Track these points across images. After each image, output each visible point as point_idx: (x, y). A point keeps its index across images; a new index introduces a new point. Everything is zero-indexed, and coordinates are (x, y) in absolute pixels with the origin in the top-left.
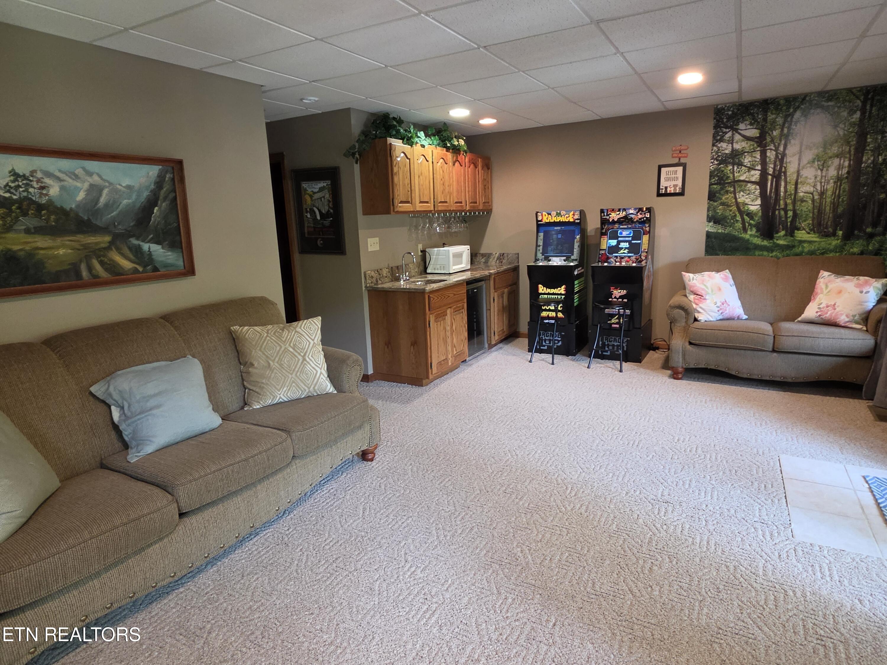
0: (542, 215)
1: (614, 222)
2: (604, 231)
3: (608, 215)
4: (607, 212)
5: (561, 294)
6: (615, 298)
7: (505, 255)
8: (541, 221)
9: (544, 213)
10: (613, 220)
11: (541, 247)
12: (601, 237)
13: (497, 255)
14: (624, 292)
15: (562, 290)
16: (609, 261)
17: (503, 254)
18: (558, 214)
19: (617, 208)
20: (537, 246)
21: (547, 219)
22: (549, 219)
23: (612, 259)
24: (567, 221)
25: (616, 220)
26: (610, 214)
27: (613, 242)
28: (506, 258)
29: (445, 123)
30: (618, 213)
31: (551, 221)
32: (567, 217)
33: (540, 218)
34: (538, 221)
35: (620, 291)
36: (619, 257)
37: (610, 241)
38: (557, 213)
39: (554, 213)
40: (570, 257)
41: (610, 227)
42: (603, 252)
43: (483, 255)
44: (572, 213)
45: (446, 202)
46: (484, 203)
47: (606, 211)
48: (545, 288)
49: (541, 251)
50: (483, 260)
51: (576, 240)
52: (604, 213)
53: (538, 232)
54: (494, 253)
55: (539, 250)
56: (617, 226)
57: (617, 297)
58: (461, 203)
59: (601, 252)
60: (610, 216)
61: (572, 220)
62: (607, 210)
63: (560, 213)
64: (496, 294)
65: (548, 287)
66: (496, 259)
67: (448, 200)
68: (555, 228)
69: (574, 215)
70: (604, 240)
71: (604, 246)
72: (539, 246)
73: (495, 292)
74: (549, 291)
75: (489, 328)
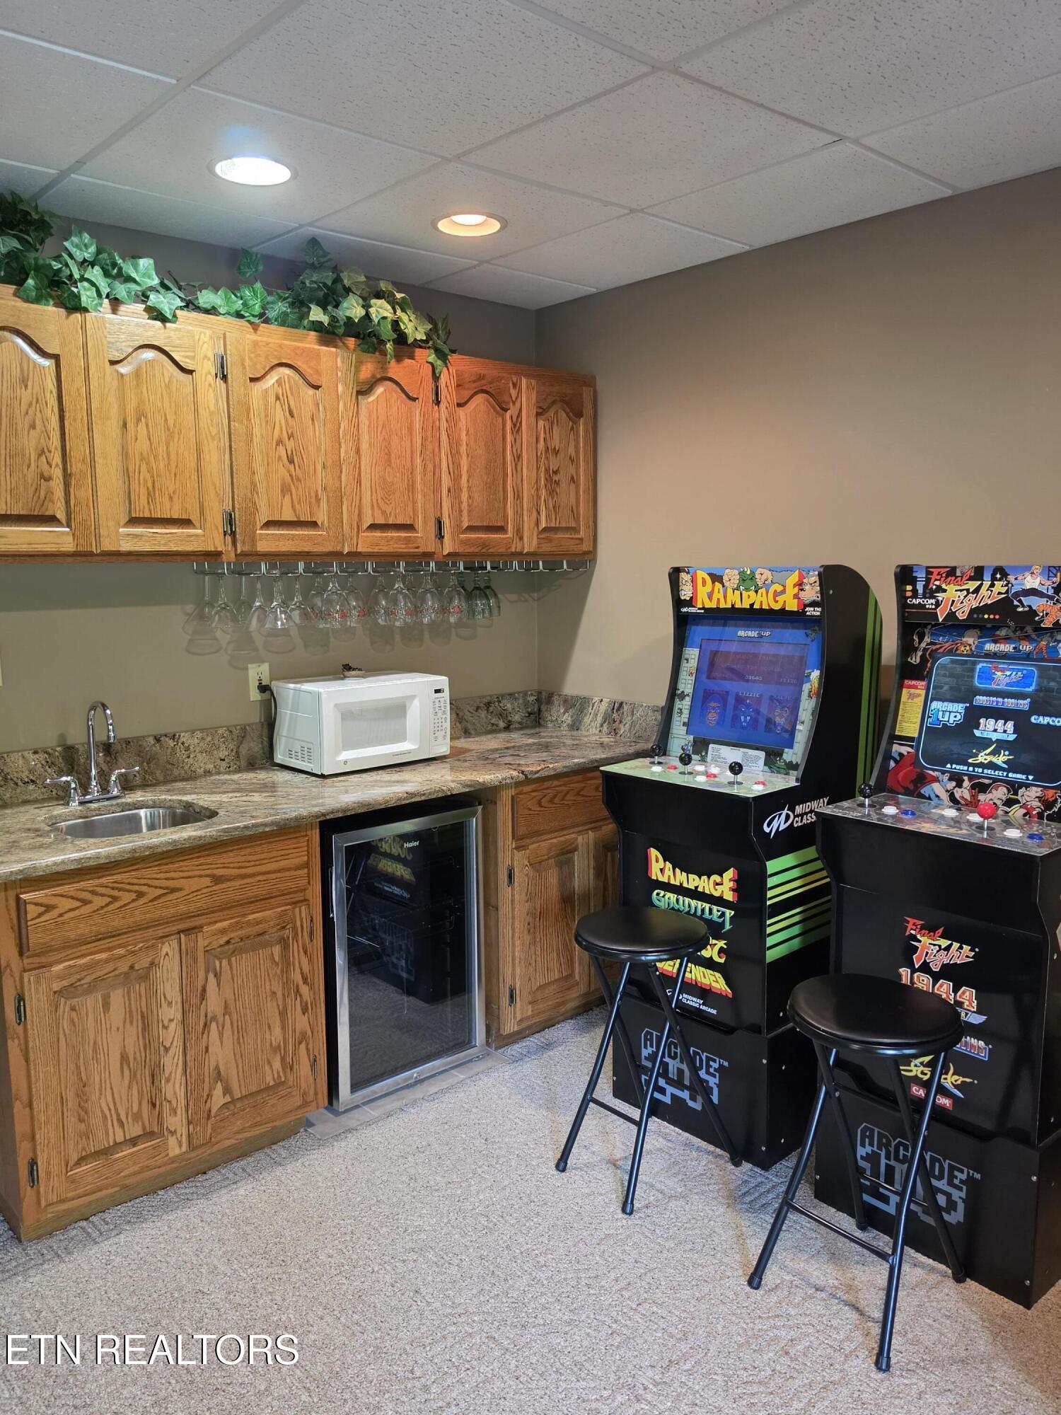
0: (694, 581)
1: (954, 626)
2: (915, 659)
3: (929, 593)
4: (928, 581)
5: (720, 901)
6: (925, 968)
7: (625, 707)
8: (690, 603)
9: (701, 575)
10: (952, 615)
11: (687, 701)
12: (901, 686)
13: (604, 706)
14: (962, 954)
15: (724, 885)
16: (925, 791)
17: (621, 704)
18: (747, 580)
19: (966, 563)
20: (673, 694)
21: (710, 596)
22: (715, 596)
23: (936, 786)
24: (777, 607)
25: (961, 616)
26: (940, 589)
27: (951, 712)
28: (628, 720)
29: (314, 242)
30: (972, 585)
31: (722, 605)
32: (776, 594)
33: (686, 593)
34: (678, 603)
35: (944, 943)
36: (966, 783)
37: (936, 705)
38: (742, 573)
39: (731, 577)
40: (780, 754)
41: (944, 641)
42: (904, 750)
43: (569, 703)
44: (794, 578)
45: (314, 524)
46: (545, 529)
47: (921, 575)
48: (669, 865)
49: (685, 717)
50: (567, 718)
51: (806, 687)
52: (913, 581)
53: (680, 642)
54: (596, 699)
55: (681, 712)
56: (970, 640)
57: (936, 968)
58: (410, 527)
59: (897, 749)
60: (940, 596)
61: (792, 606)
62: (929, 571)
63: (753, 578)
64: (519, 855)
65: (680, 863)
66: (600, 719)
67: (322, 517)
68: (741, 633)
69: (800, 585)
70: (911, 696)
71: (909, 724)
72: (682, 696)
73: (517, 848)
74: (680, 878)
75: (491, 972)
